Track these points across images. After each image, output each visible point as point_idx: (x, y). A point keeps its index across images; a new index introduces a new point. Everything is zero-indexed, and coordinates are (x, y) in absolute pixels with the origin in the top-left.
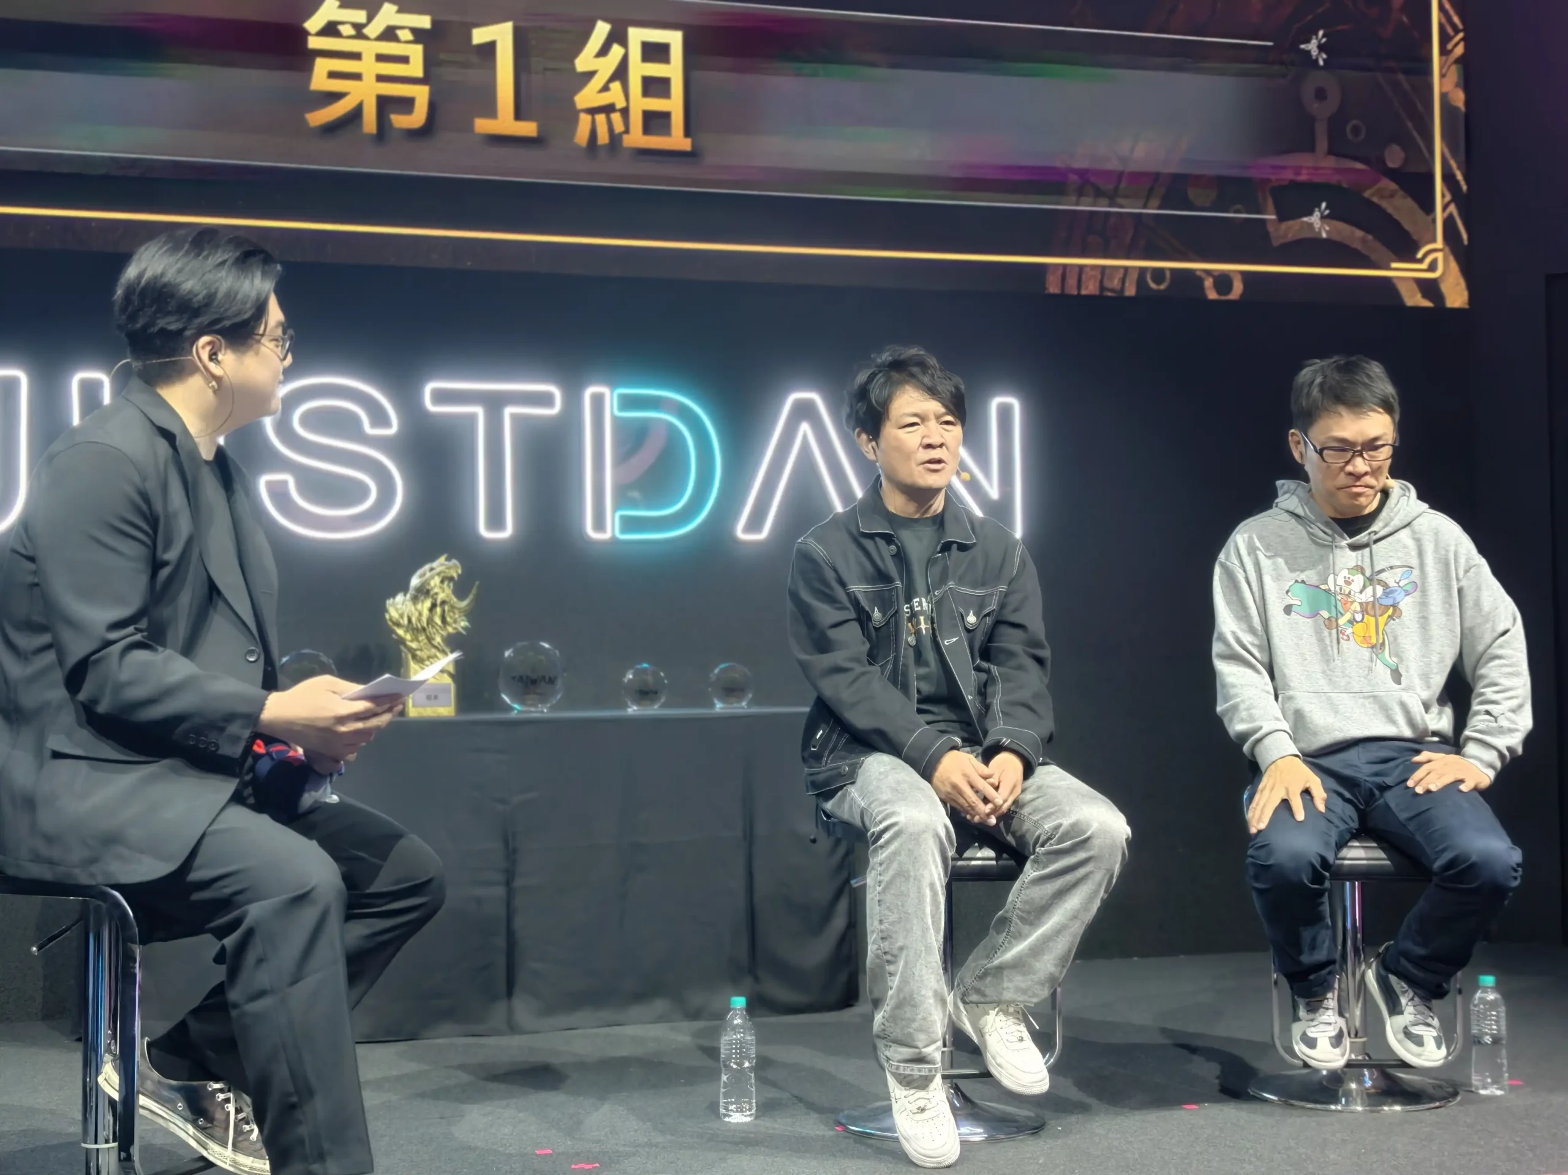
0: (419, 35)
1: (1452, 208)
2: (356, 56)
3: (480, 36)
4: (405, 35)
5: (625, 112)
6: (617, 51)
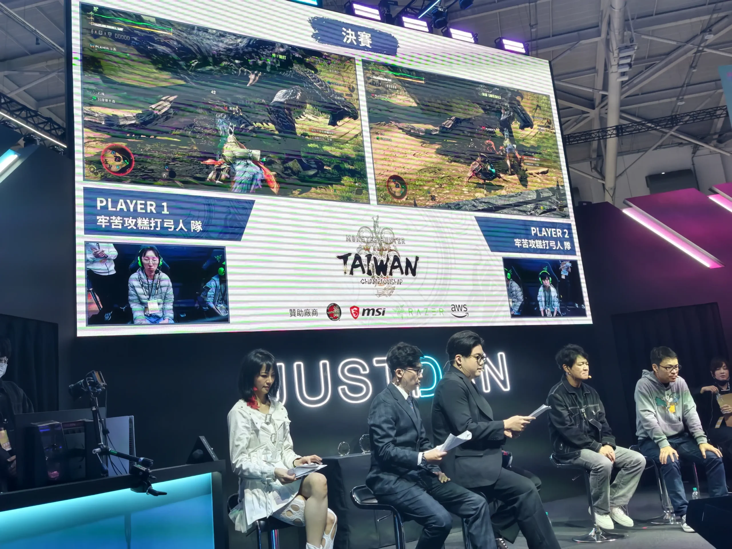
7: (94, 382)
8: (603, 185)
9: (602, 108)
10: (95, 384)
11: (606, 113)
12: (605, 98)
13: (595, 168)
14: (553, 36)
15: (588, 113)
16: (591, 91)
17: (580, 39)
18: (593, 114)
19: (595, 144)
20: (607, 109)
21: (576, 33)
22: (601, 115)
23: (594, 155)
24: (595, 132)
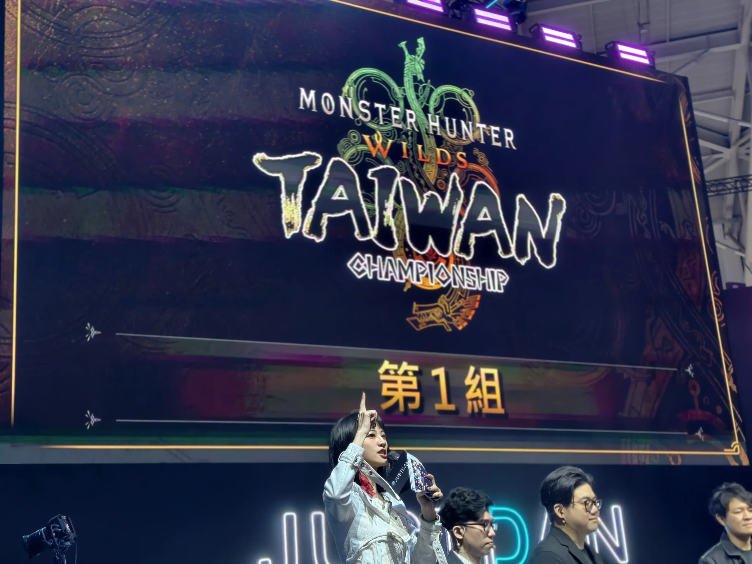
0: (415, 373)
1: (739, 428)
2: (395, 382)
3: (434, 372)
4: (410, 373)
5: (482, 400)
6: (477, 377)
7: (61, 532)
8: (742, 259)
9: (741, 146)
10: (62, 535)
11: (748, 154)
12: (746, 132)
13: (730, 234)
14: (671, 40)
15: (720, 153)
16: (725, 120)
17: (709, 45)
18: (728, 154)
19: (730, 199)
20: (748, 148)
21: (703, 38)
22: (741, 157)
23: (729, 215)
24: (730, 180)
